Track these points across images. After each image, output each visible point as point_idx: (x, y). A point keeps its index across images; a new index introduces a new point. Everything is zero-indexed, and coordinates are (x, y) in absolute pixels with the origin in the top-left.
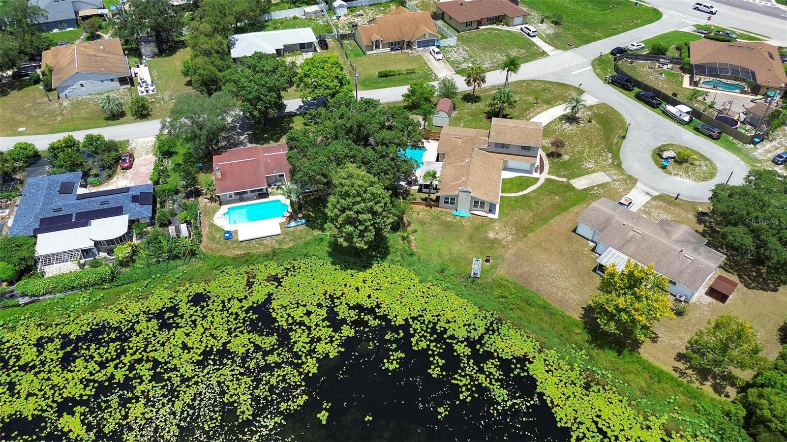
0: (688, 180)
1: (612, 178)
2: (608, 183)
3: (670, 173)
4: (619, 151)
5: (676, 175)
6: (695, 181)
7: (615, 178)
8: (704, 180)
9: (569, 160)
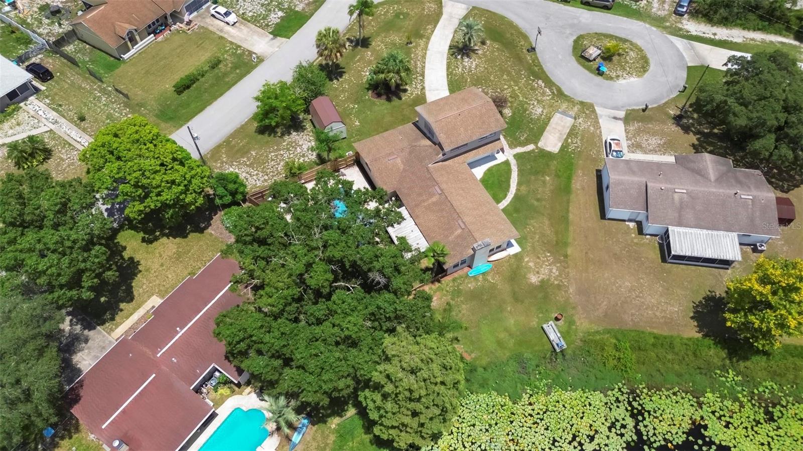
0: (632, 79)
1: (571, 117)
2: (573, 125)
3: (611, 78)
4: (544, 72)
5: (618, 77)
6: (639, 76)
7: (572, 113)
8: (645, 71)
9: (514, 113)
